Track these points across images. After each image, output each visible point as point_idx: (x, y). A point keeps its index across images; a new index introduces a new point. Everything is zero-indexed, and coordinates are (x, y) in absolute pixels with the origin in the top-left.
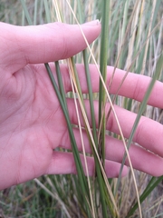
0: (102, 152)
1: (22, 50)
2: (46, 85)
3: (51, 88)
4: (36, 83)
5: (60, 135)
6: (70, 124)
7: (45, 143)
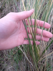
0: (35, 38)
1: (19, 18)
2: (22, 24)
3: (23, 25)
4: (20, 24)
5: (25, 35)
6: (28, 33)
7: (22, 37)
